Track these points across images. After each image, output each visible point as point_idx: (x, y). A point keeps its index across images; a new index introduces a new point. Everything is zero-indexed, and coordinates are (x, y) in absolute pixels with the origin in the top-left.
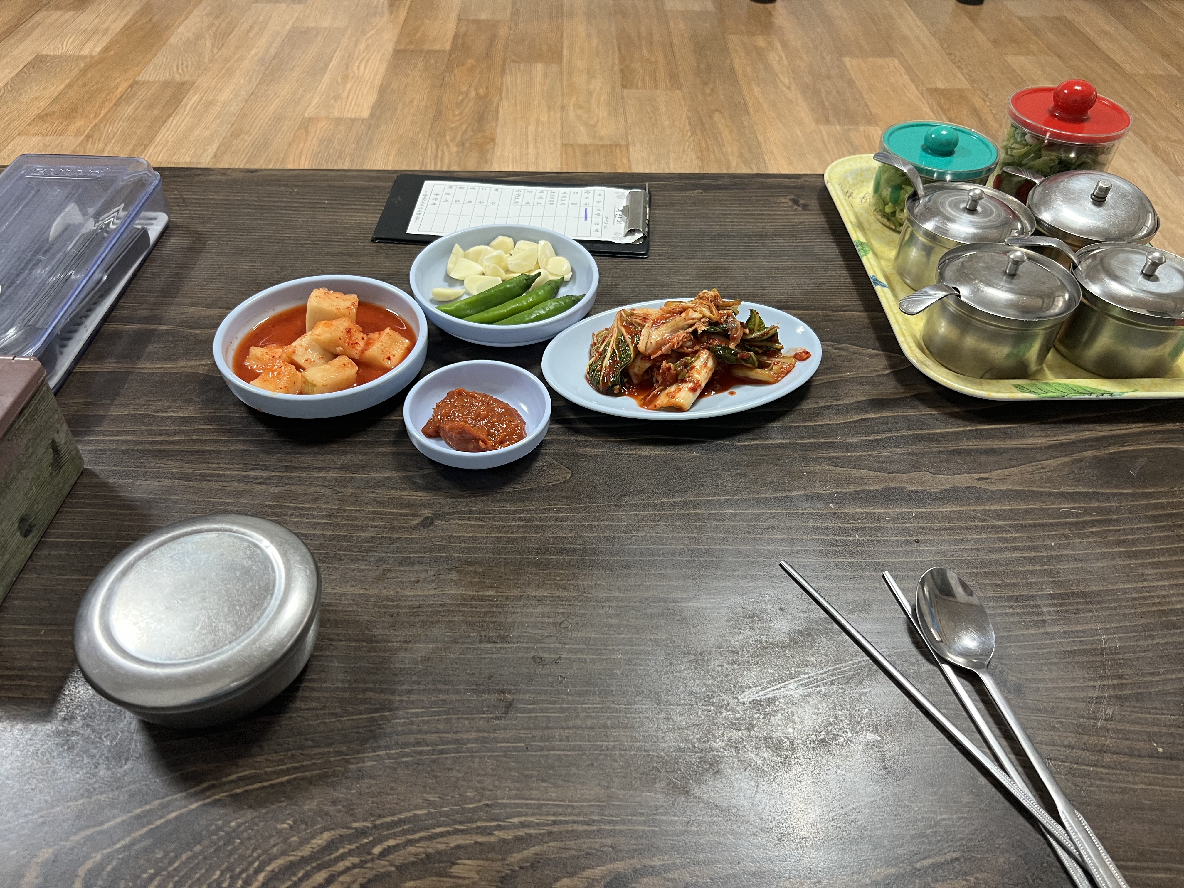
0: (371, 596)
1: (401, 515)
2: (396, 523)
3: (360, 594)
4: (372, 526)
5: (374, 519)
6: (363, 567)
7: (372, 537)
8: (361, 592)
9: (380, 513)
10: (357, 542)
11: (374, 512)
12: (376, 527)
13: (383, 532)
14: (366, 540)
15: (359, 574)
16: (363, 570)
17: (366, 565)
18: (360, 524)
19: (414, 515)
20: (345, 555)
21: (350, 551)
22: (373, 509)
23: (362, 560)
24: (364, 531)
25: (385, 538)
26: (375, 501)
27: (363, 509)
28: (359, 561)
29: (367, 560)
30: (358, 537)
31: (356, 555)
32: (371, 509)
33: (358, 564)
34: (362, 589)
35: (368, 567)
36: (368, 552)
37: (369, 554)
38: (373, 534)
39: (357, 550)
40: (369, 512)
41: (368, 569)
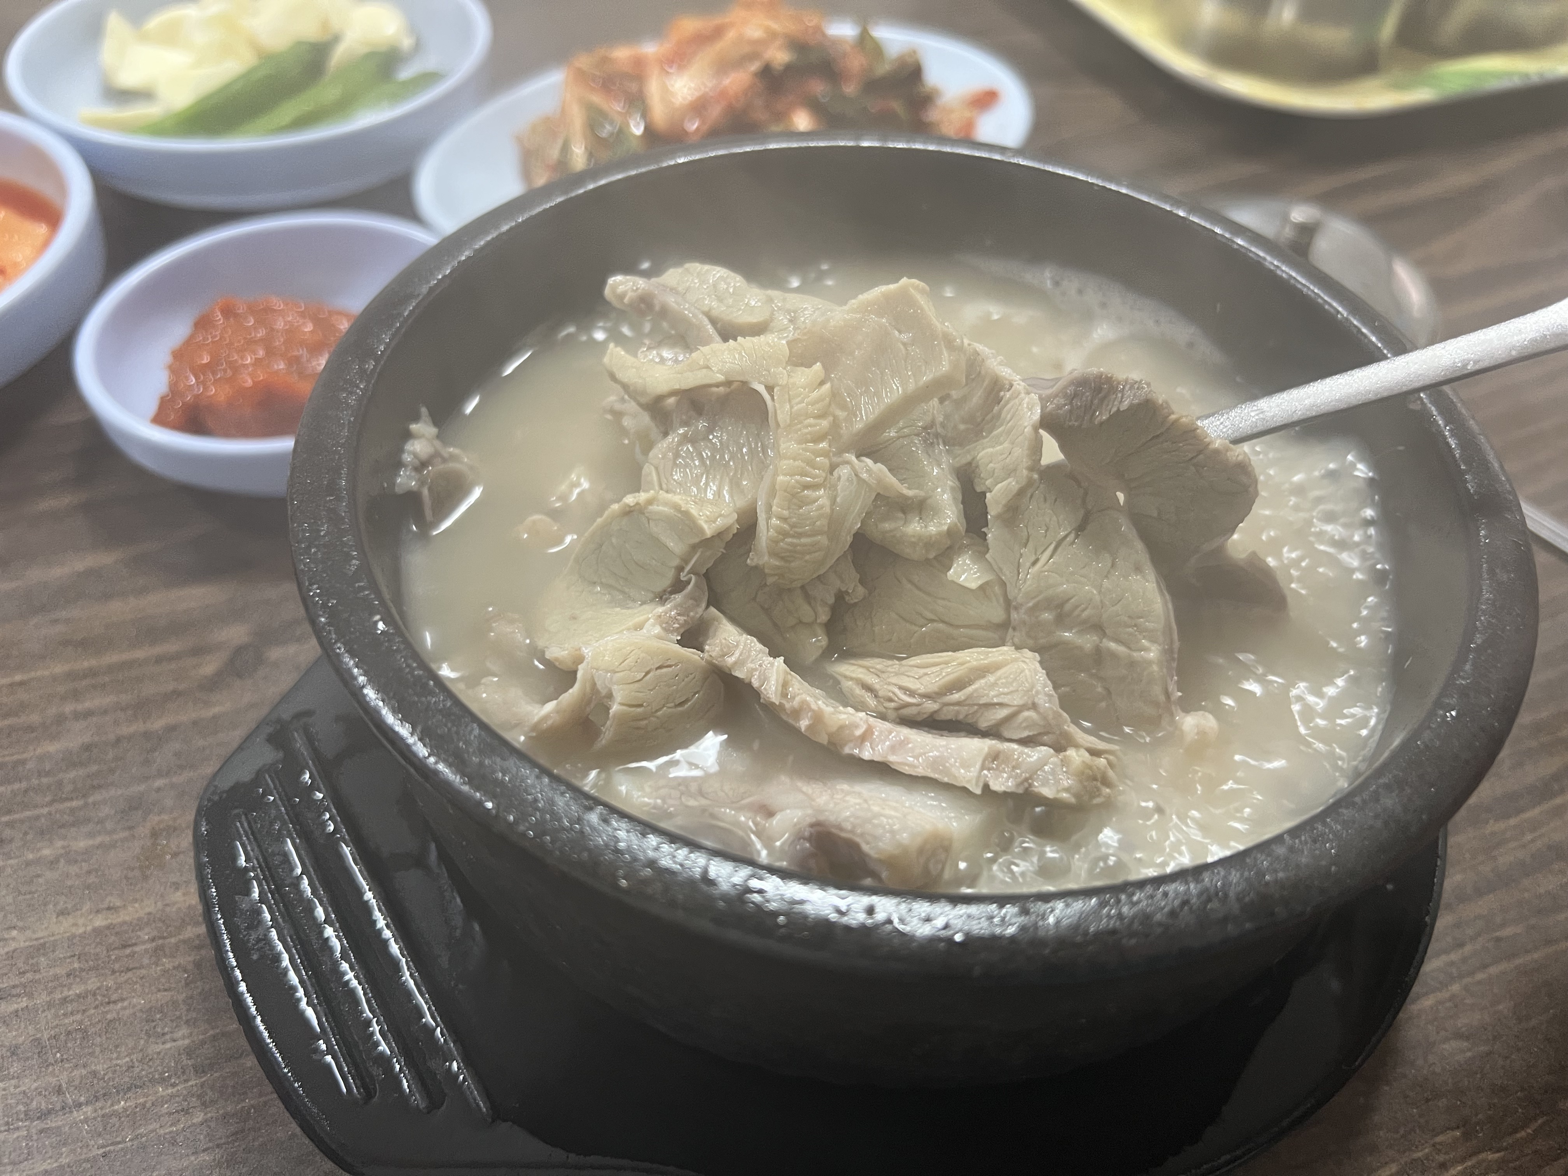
0: (139, 925)
1: (159, 660)
2: (149, 689)
3: (97, 931)
4: (78, 716)
5: (76, 695)
6: (82, 844)
7: (87, 748)
8: (99, 921)
9: (92, 673)
10: (41, 774)
11: (72, 676)
12: (89, 714)
13: (116, 723)
14: (70, 761)
15: (73, 869)
16: (87, 852)
17: (91, 835)
18: (35, 718)
19: (198, 651)
20: (10, 824)
21: (25, 806)
22: (67, 667)
23: (73, 825)
24: (53, 738)
25: (130, 738)
26: (66, 643)
27: (33, 674)
28: (63, 831)
29: (88, 820)
30: (41, 759)
31: (50, 814)
32: (59, 669)
33: (64, 838)
34: (98, 912)
35: (98, 840)
36: (84, 796)
37: (91, 800)
38: (86, 739)
39: (48, 799)
40: (55, 679)
41: (100, 846)
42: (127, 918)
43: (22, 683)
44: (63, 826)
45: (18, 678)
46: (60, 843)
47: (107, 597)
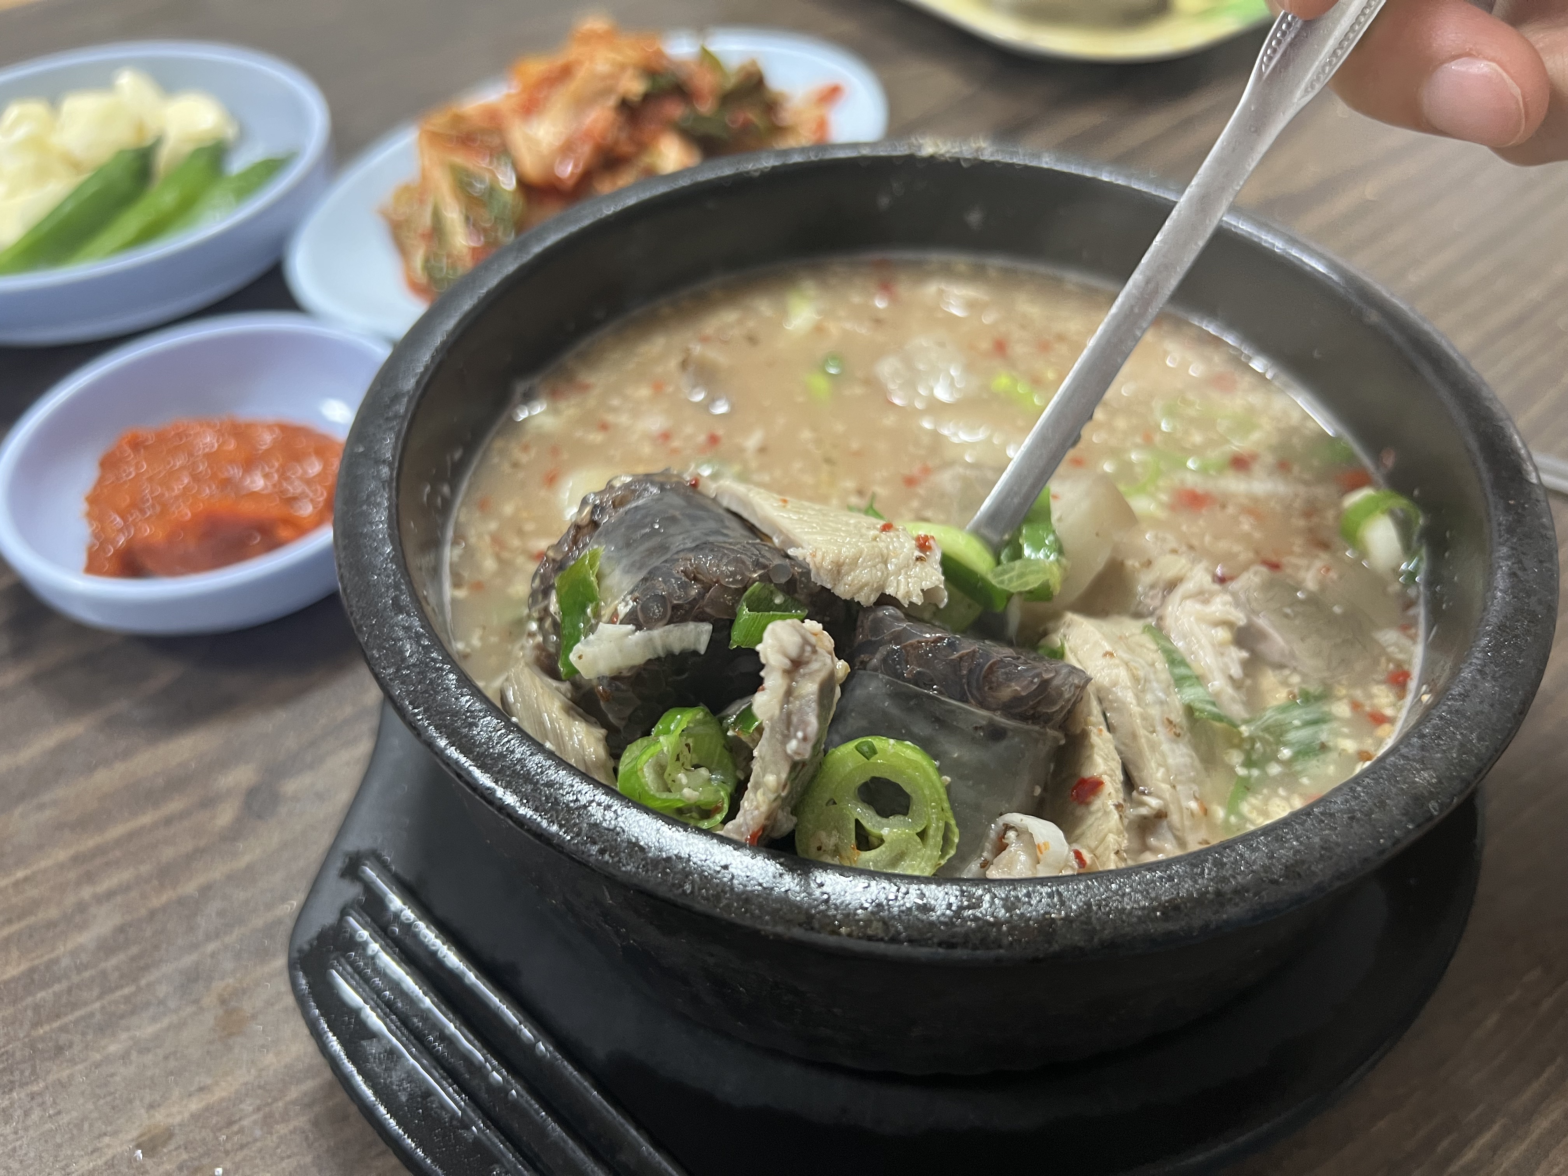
0: (238, 1098)
1: (168, 821)
2: (168, 853)
3: (195, 1117)
4: (99, 899)
5: (89, 878)
6: (150, 1030)
7: (121, 929)
8: (195, 1105)
9: (100, 850)
10: (80, 968)
11: (77, 859)
12: (110, 895)
13: (144, 896)
14: (107, 948)
15: (148, 1058)
16: (157, 1038)
17: (154, 1019)
18: (53, 913)
19: (209, 803)
20: (63, 1029)
21: (74, 1006)
22: (71, 851)
23: (133, 1012)
24: (82, 927)
25: (164, 909)
26: (59, 826)
27: (35, 868)
28: (123, 1022)
29: (147, 1005)
30: (74, 953)
31: (103, 1008)
32: (62, 855)
33: (128, 1029)
34: (190, 1095)
35: (165, 1022)
36: (135, 980)
37: (143, 982)
38: (117, 920)
39: (96, 992)
40: (61, 867)
41: (168, 1029)
42: (224, 1094)
43: (26, 879)
44: (122, 1017)
45: (20, 874)
46: (124, 1036)
47: (90, 769)
